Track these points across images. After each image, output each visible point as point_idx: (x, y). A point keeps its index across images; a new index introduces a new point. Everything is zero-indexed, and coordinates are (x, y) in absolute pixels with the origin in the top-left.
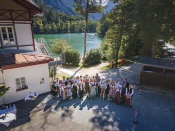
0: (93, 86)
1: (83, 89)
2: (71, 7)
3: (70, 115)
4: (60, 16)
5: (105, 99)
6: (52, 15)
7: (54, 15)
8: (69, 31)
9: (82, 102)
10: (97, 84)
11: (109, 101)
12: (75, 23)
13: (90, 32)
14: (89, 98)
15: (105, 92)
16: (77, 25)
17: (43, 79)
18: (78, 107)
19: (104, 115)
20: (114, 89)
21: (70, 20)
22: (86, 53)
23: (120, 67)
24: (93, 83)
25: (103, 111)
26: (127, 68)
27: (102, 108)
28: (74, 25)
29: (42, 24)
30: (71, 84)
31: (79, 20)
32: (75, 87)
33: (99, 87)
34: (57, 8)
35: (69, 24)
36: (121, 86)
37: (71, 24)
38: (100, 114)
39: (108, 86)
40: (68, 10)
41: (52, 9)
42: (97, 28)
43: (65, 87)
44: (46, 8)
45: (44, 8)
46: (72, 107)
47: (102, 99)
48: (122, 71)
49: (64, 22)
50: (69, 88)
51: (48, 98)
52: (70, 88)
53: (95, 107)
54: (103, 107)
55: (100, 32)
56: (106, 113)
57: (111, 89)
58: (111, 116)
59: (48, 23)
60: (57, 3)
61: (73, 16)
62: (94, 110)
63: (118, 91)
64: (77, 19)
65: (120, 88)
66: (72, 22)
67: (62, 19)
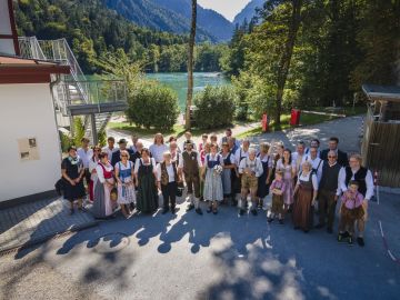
0: (211, 164)
1: (176, 176)
2: (161, 15)
3: (120, 273)
4: (135, 32)
5: (254, 212)
6: (117, 30)
7: (121, 30)
8: (156, 68)
9: (173, 222)
10: (227, 162)
11: (270, 220)
12: (171, 50)
13: (206, 71)
14: (199, 212)
15: (253, 190)
16: (175, 53)
17: (32, 142)
18: (156, 241)
19: (259, 273)
20: (287, 175)
21: (159, 43)
22: (194, 97)
23: (289, 130)
24: (213, 156)
25: (252, 255)
26: (309, 132)
27: (249, 247)
28: (169, 55)
29: (92, 52)
30: (133, 159)
31: (181, 43)
32: (146, 171)
33: (234, 171)
34: (129, 17)
35: (156, 51)
36: (317, 163)
37: (161, 51)
38: (242, 268)
39: (265, 165)
40: (154, 21)
41: (118, 17)
42: (222, 60)
43: (109, 169)
44: (102, 14)
45: (99, 16)
46: (130, 243)
47: (243, 212)
48: (296, 138)
49: (146, 46)
50: (123, 174)
51: (52, 209)
52: (129, 173)
53: (220, 243)
54: (252, 242)
55: (228, 68)
56: (267, 266)
57: (278, 177)
58: (289, 277)
59: (108, 49)
60: (129, 6)
61: (165, 33)
62: (217, 255)
63: (307, 179)
64: (175, 41)
65: (315, 171)
66: (164, 47)
67: (141, 40)
